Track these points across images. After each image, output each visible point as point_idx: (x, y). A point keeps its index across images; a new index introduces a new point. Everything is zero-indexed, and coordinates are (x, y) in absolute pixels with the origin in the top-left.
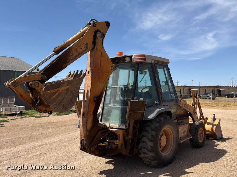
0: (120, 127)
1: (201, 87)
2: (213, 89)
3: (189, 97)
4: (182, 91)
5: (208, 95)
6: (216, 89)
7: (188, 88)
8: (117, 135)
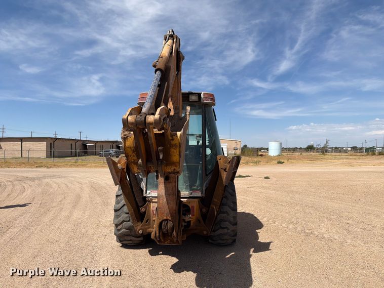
0: (191, 195)
1: (97, 142)
2: (111, 144)
3: (83, 154)
4: (74, 146)
5: (111, 152)
6: (114, 145)
7: (82, 142)
8: (189, 207)
